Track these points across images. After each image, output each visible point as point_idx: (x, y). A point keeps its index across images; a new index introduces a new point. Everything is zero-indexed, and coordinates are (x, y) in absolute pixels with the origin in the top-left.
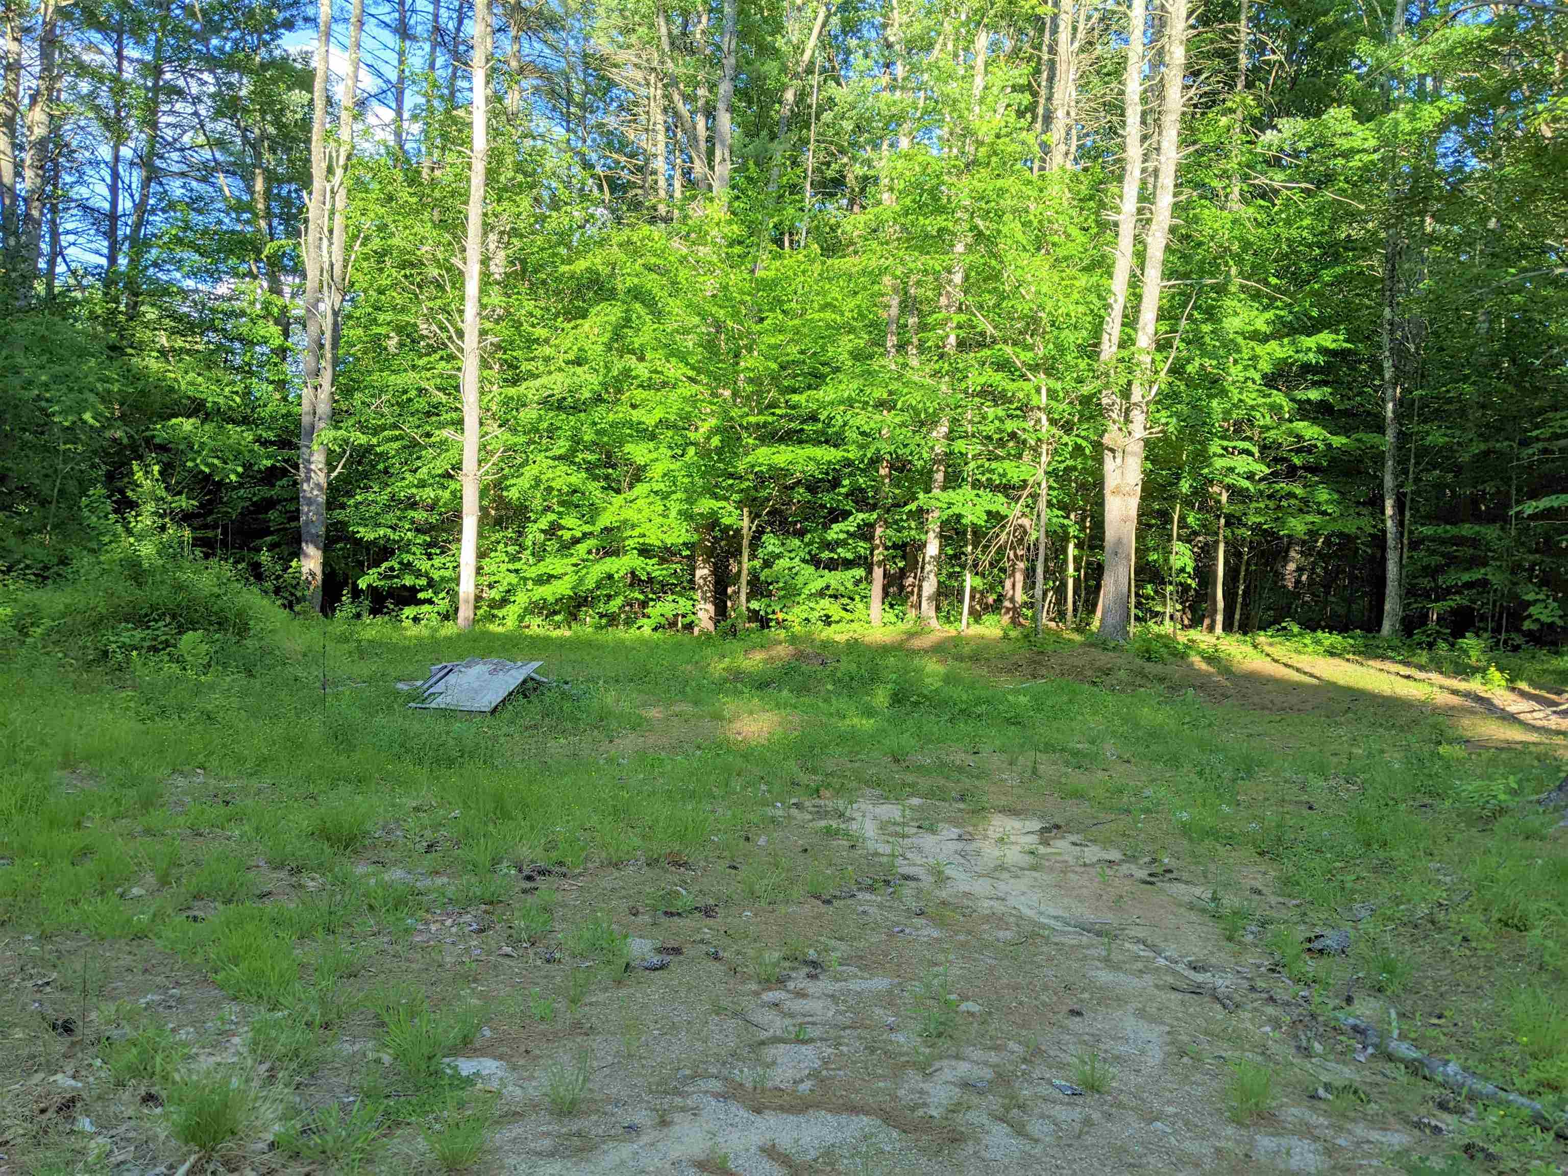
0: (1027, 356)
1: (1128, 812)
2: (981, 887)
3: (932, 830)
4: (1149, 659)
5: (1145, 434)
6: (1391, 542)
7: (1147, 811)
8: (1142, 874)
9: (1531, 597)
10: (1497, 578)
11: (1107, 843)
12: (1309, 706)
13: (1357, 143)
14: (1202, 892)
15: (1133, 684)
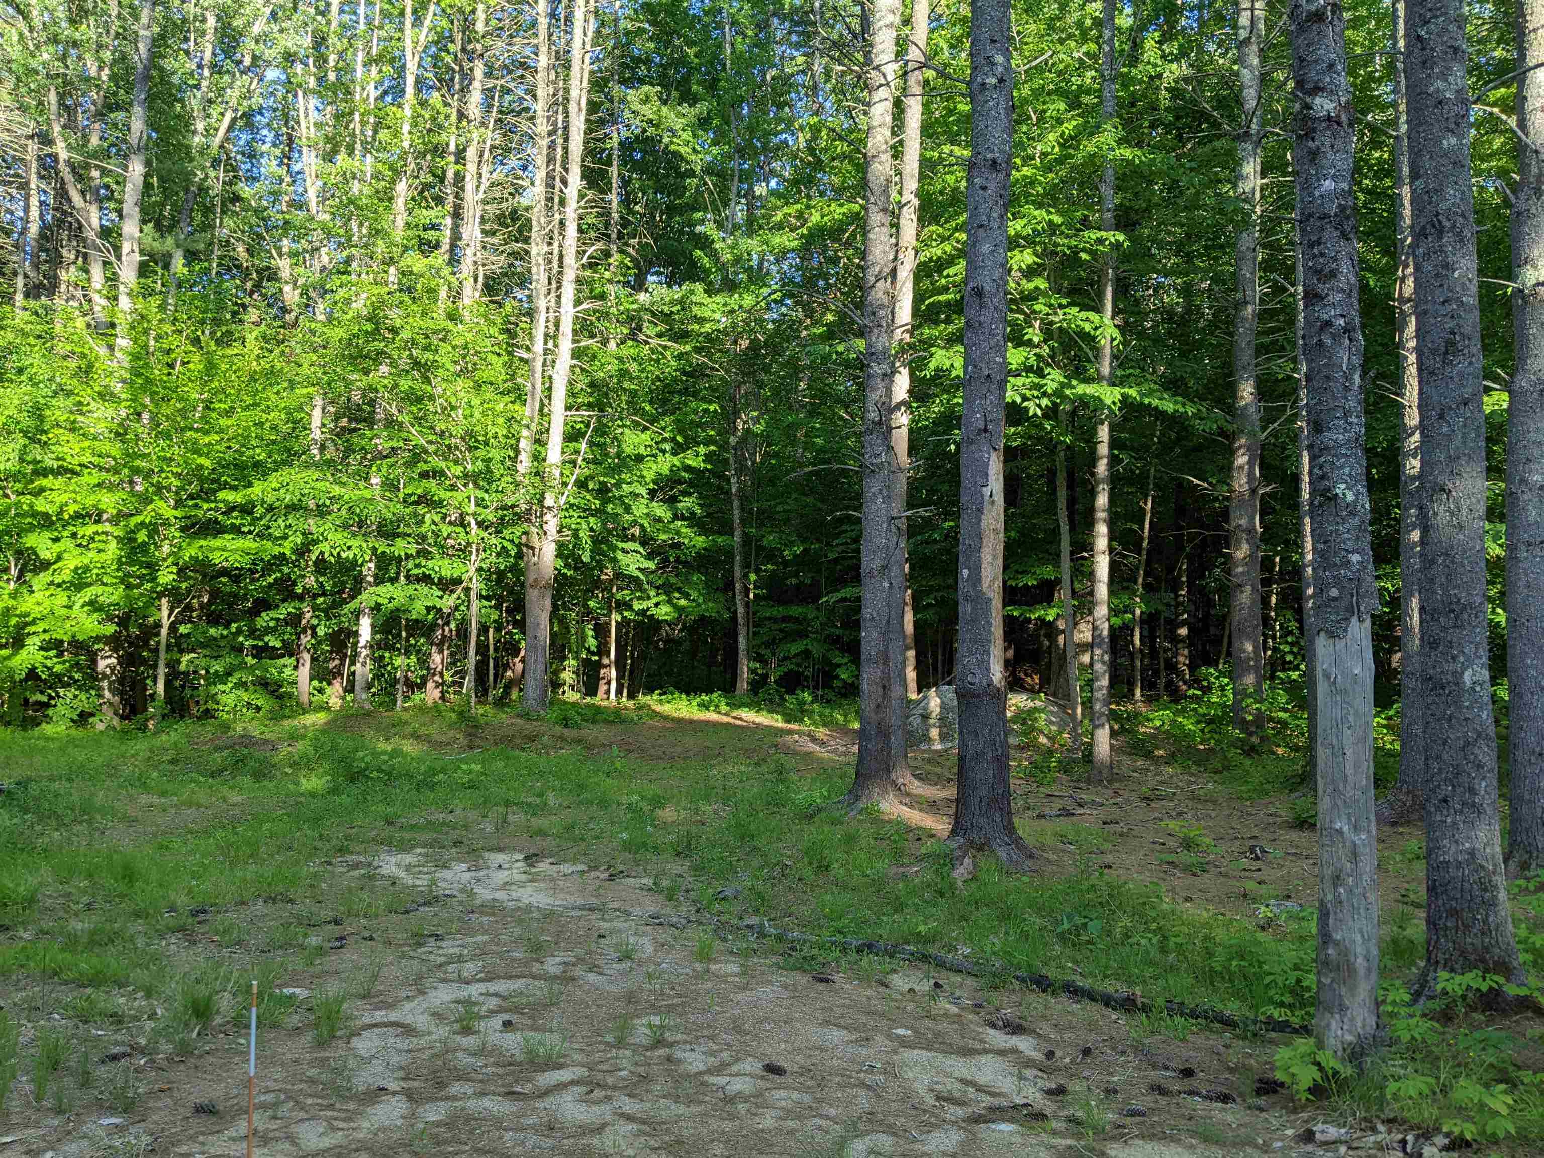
0: (458, 470)
1: (583, 840)
2: (499, 895)
3: (445, 867)
4: (566, 726)
5: (556, 537)
6: (740, 620)
7: (597, 838)
8: (605, 875)
9: (837, 661)
10: (816, 650)
11: (575, 861)
12: (691, 754)
13: (708, 313)
14: (648, 881)
15: (554, 747)
